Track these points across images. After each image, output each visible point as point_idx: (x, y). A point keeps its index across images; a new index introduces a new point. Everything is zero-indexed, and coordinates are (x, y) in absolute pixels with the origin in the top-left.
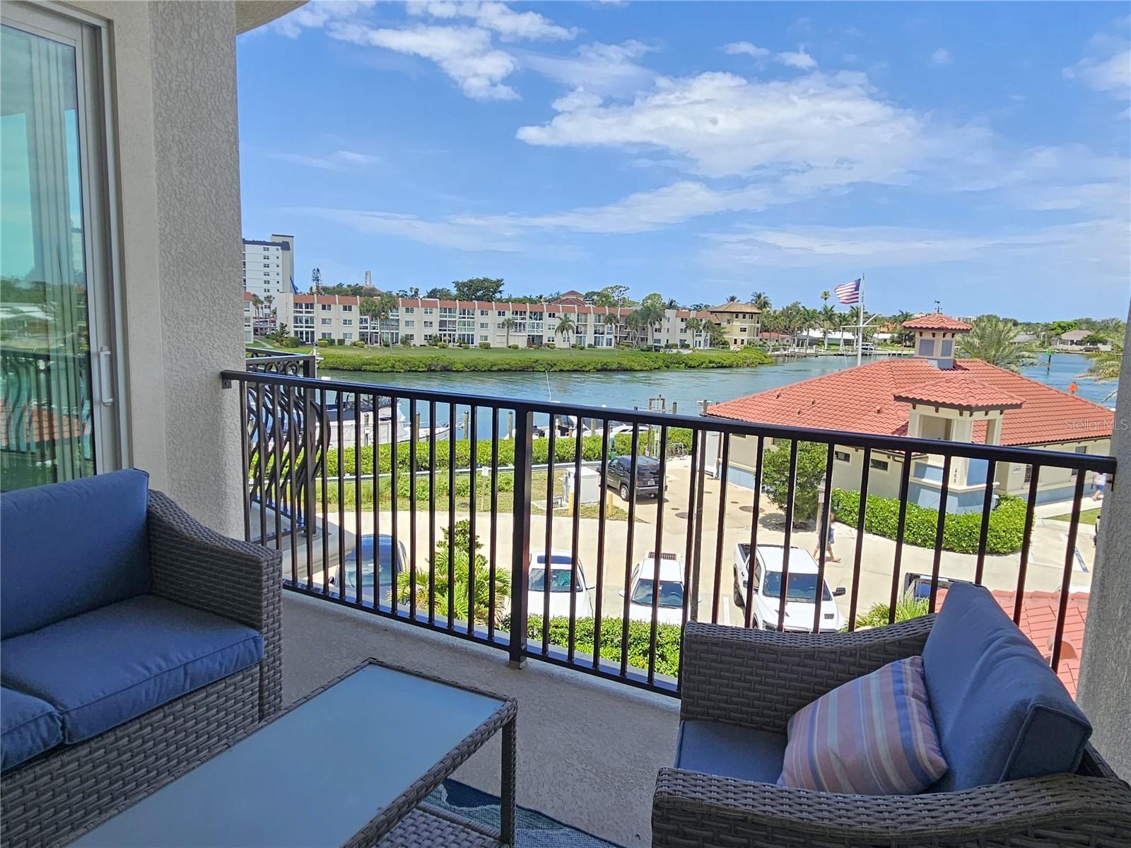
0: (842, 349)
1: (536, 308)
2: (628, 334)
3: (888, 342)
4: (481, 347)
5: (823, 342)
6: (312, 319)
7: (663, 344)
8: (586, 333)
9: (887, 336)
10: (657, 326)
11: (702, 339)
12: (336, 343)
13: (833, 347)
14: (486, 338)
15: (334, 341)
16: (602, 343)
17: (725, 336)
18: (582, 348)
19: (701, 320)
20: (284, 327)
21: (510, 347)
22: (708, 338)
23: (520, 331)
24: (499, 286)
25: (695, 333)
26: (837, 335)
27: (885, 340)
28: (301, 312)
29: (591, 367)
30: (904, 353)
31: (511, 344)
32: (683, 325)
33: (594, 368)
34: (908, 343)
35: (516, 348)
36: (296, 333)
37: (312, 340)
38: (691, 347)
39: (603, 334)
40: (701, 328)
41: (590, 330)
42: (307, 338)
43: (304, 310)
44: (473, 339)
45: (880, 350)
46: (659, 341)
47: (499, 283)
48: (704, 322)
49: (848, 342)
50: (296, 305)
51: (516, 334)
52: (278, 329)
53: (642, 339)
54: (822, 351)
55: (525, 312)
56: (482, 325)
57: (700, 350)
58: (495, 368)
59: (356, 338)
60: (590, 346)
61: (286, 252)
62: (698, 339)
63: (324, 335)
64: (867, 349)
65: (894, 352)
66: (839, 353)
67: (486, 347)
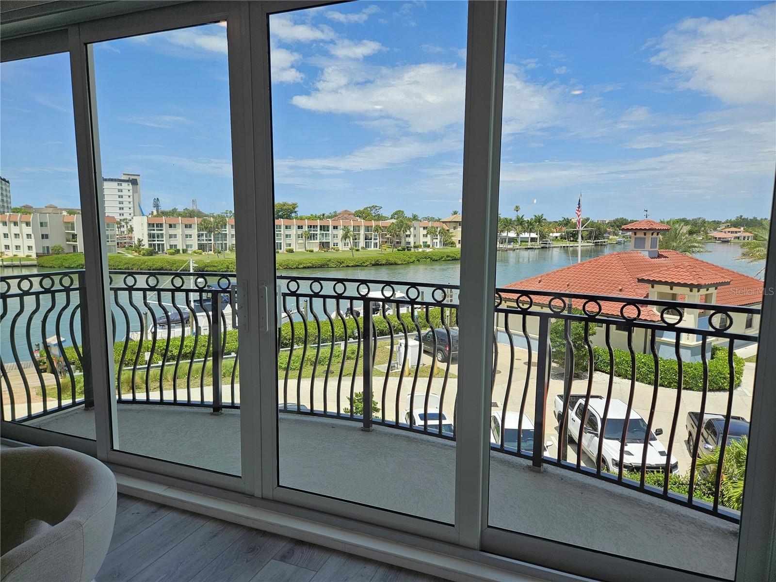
0: (529, 245)
1: (324, 223)
2: (388, 239)
3: (559, 238)
4: (287, 251)
5: (516, 240)
6: (162, 234)
7: (412, 245)
8: (359, 239)
9: (558, 234)
10: (408, 233)
11: (438, 241)
12: (181, 252)
13: (523, 244)
14: (290, 245)
15: (179, 251)
16: (371, 245)
17: (453, 238)
18: (358, 250)
19: (437, 228)
20: (141, 241)
21: (307, 251)
22: (442, 240)
23: (314, 239)
24: (294, 208)
25: (433, 237)
26: (526, 235)
27: (556, 237)
28: (154, 230)
29: (368, 263)
30: (571, 245)
31: (308, 249)
32: (425, 232)
33: (371, 263)
34: (572, 239)
35: (312, 251)
36: (150, 245)
37: (163, 250)
38: (431, 246)
39: (371, 239)
40: (437, 233)
41: (362, 238)
42: (159, 249)
43: (155, 228)
44: (281, 246)
45: (555, 244)
46: (409, 243)
47: (294, 206)
48: (439, 229)
49: (533, 240)
50: (149, 225)
51: (311, 241)
52: (136, 242)
53: (397, 242)
54: (517, 246)
55: (317, 226)
56: (287, 236)
57: (438, 249)
58: (302, 266)
59: (195, 247)
60: (363, 248)
61: (135, 186)
62: (435, 241)
63: (171, 246)
64: (546, 244)
65: (564, 245)
66: (529, 247)
67: (291, 251)
